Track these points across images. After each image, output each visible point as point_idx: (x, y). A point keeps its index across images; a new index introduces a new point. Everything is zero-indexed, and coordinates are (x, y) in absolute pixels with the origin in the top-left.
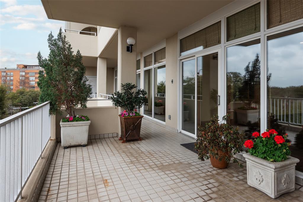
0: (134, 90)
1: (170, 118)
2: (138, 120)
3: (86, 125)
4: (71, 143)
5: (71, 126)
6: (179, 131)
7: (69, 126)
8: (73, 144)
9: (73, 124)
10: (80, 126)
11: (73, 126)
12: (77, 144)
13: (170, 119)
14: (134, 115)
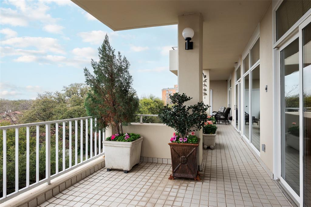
0: (186, 104)
1: (265, 149)
2: (191, 149)
3: (127, 147)
4: (113, 166)
5: (112, 146)
6: (276, 178)
7: (110, 146)
8: (115, 167)
9: (113, 144)
10: (120, 147)
11: (114, 146)
12: (119, 168)
13: (265, 152)
14: (184, 141)
